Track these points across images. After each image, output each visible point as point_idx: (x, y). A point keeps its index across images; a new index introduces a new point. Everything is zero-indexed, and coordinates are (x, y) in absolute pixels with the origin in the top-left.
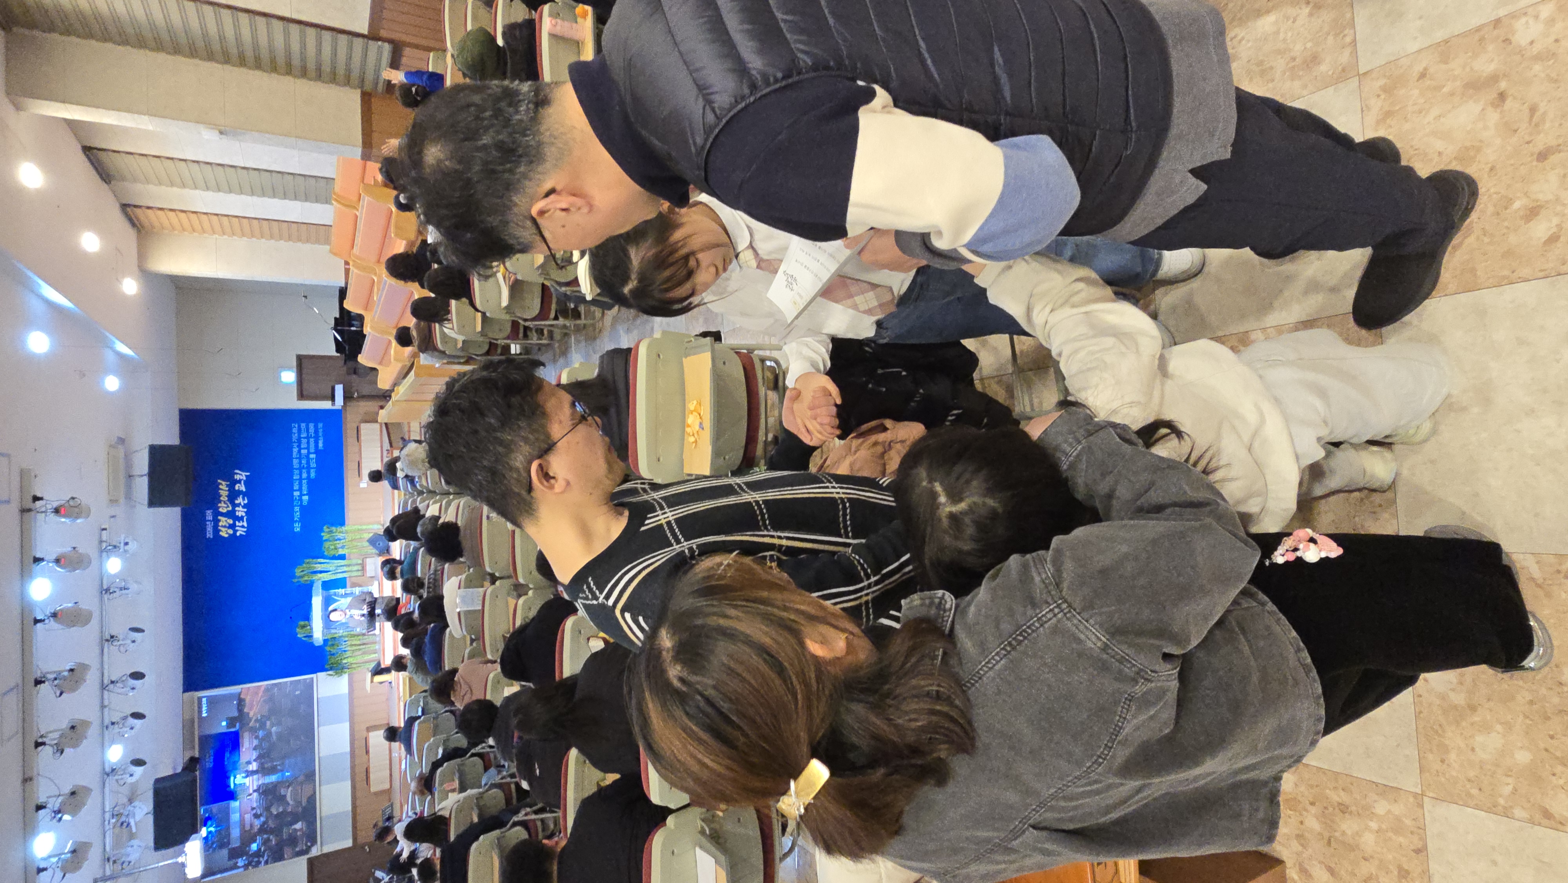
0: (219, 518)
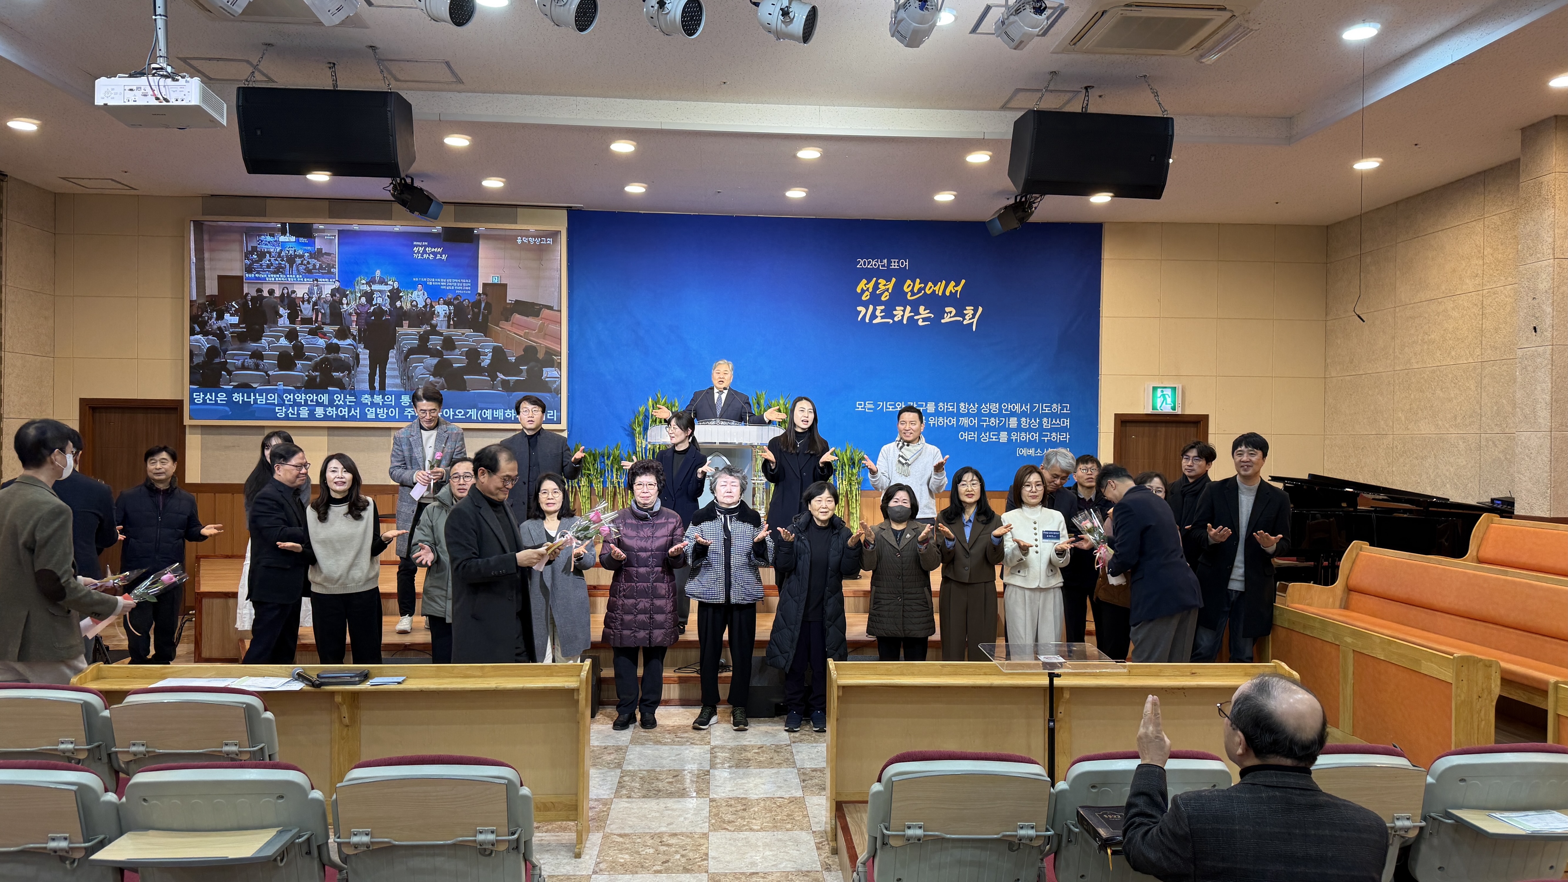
0: (894, 280)
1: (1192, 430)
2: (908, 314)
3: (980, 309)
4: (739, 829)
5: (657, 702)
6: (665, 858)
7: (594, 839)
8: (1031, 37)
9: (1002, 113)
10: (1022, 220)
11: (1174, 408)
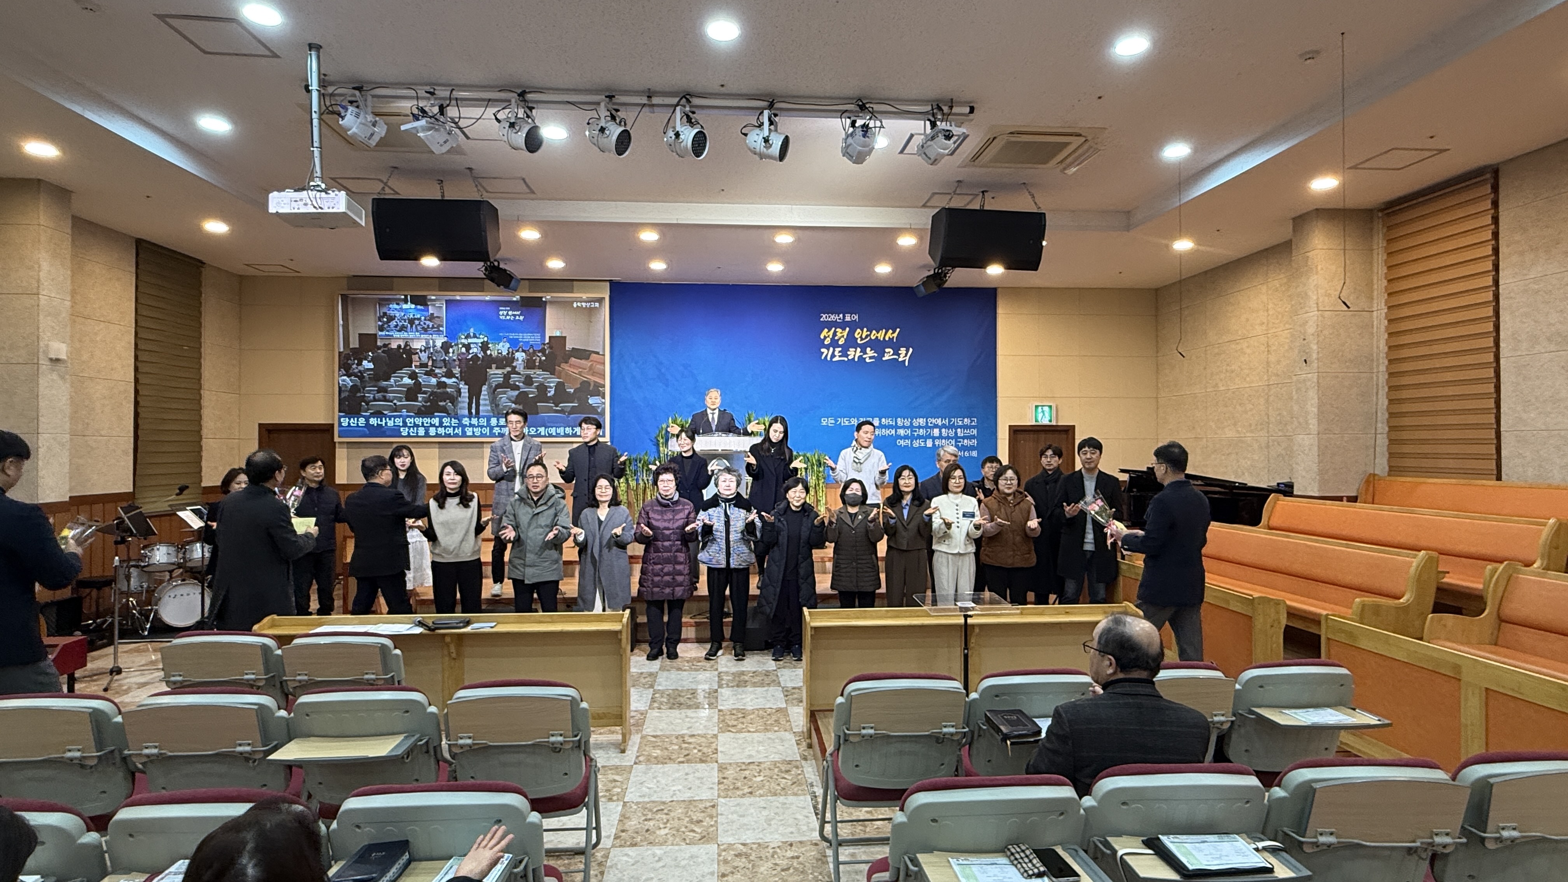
0: (848, 329)
1: (1064, 436)
2: (858, 354)
3: (911, 350)
4: (740, 731)
5: (679, 641)
6: (687, 752)
7: (635, 740)
8: (943, 156)
9: (923, 210)
10: (939, 286)
11: (1050, 421)
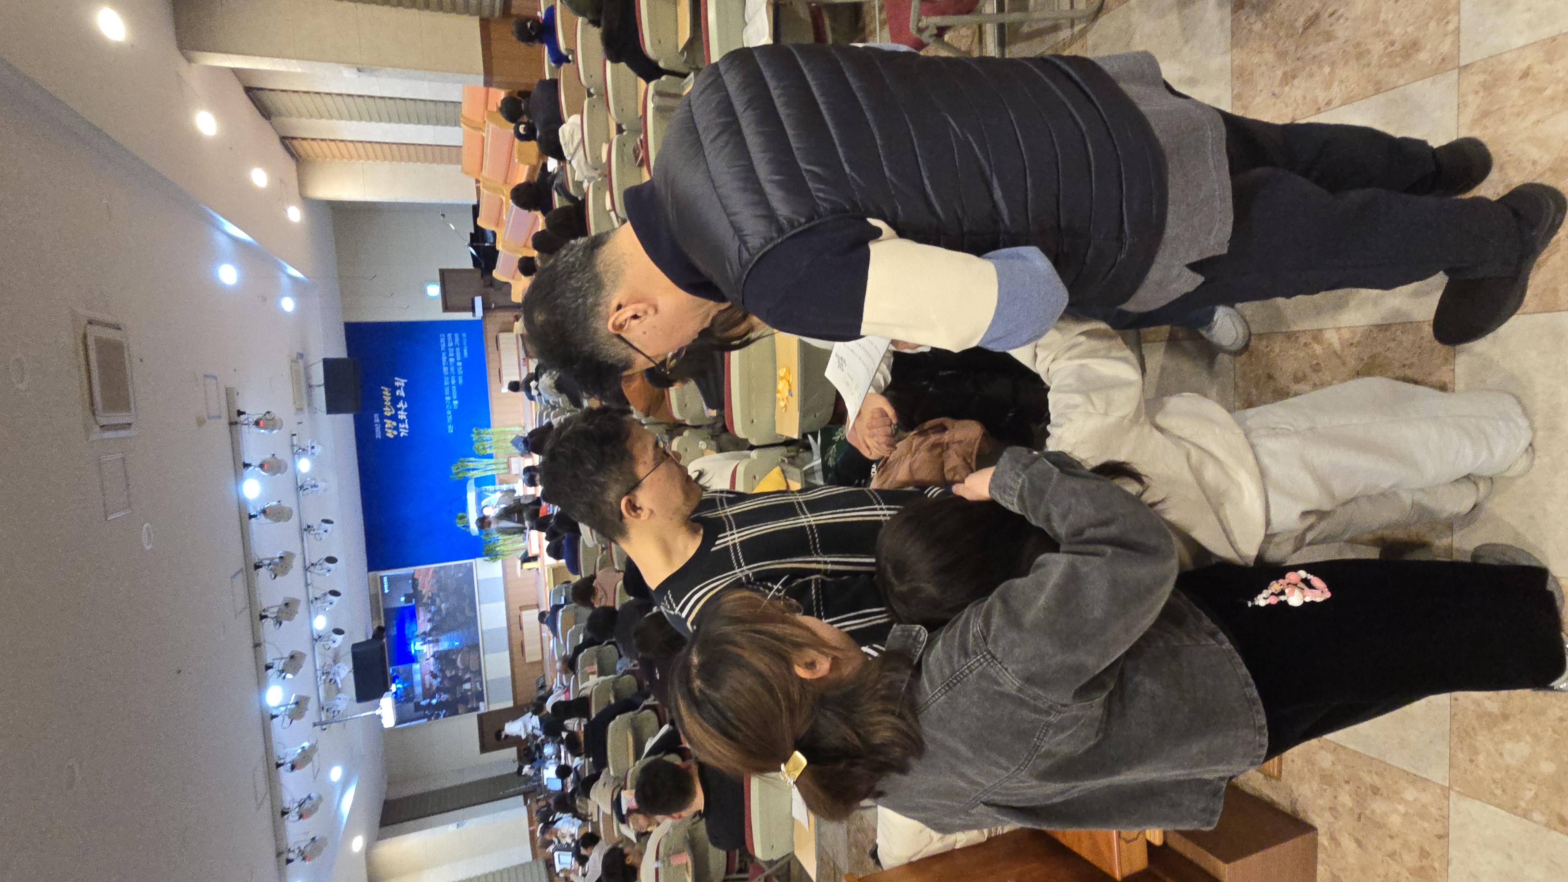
0: (386, 420)
1: (447, 277)
2: (402, 413)
3: (396, 378)
